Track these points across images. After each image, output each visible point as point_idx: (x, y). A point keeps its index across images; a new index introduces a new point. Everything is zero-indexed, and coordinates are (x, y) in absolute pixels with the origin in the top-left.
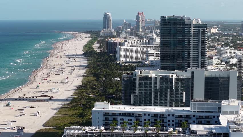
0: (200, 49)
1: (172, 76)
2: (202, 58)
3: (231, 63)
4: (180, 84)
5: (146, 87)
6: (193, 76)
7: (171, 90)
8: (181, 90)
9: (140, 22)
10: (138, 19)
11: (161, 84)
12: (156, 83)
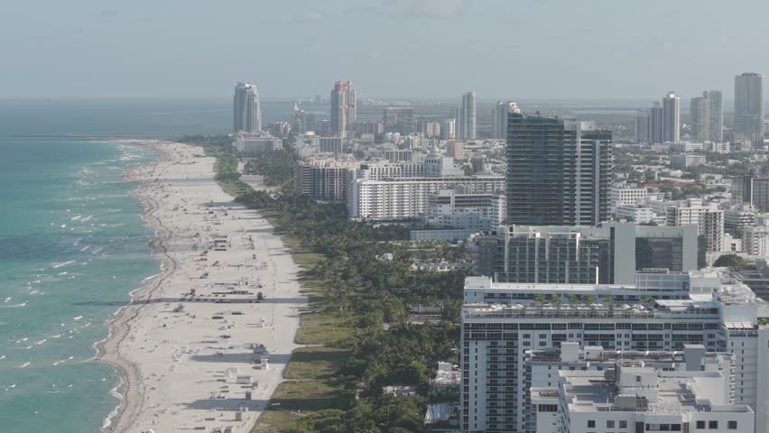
0: (597, 186)
1: (574, 236)
2: (601, 205)
3: (639, 219)
4: (589, 251)
5: (522, 257)
6: (612, 236)
7: (573, 264)
8: (591, 263)
9: (341, 110)
10: (337, 103)
11: (553, 250)
12: (542, 250)
